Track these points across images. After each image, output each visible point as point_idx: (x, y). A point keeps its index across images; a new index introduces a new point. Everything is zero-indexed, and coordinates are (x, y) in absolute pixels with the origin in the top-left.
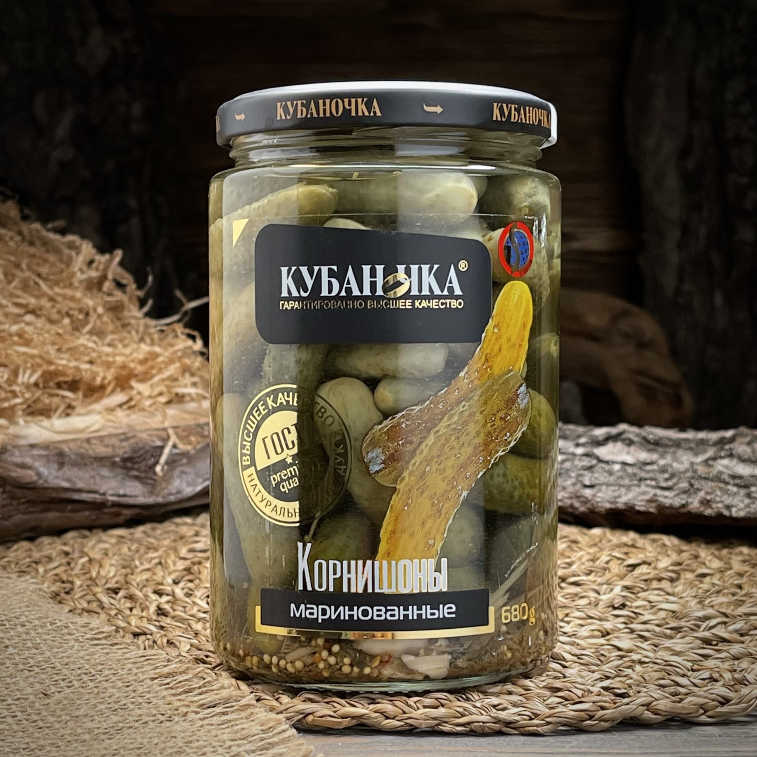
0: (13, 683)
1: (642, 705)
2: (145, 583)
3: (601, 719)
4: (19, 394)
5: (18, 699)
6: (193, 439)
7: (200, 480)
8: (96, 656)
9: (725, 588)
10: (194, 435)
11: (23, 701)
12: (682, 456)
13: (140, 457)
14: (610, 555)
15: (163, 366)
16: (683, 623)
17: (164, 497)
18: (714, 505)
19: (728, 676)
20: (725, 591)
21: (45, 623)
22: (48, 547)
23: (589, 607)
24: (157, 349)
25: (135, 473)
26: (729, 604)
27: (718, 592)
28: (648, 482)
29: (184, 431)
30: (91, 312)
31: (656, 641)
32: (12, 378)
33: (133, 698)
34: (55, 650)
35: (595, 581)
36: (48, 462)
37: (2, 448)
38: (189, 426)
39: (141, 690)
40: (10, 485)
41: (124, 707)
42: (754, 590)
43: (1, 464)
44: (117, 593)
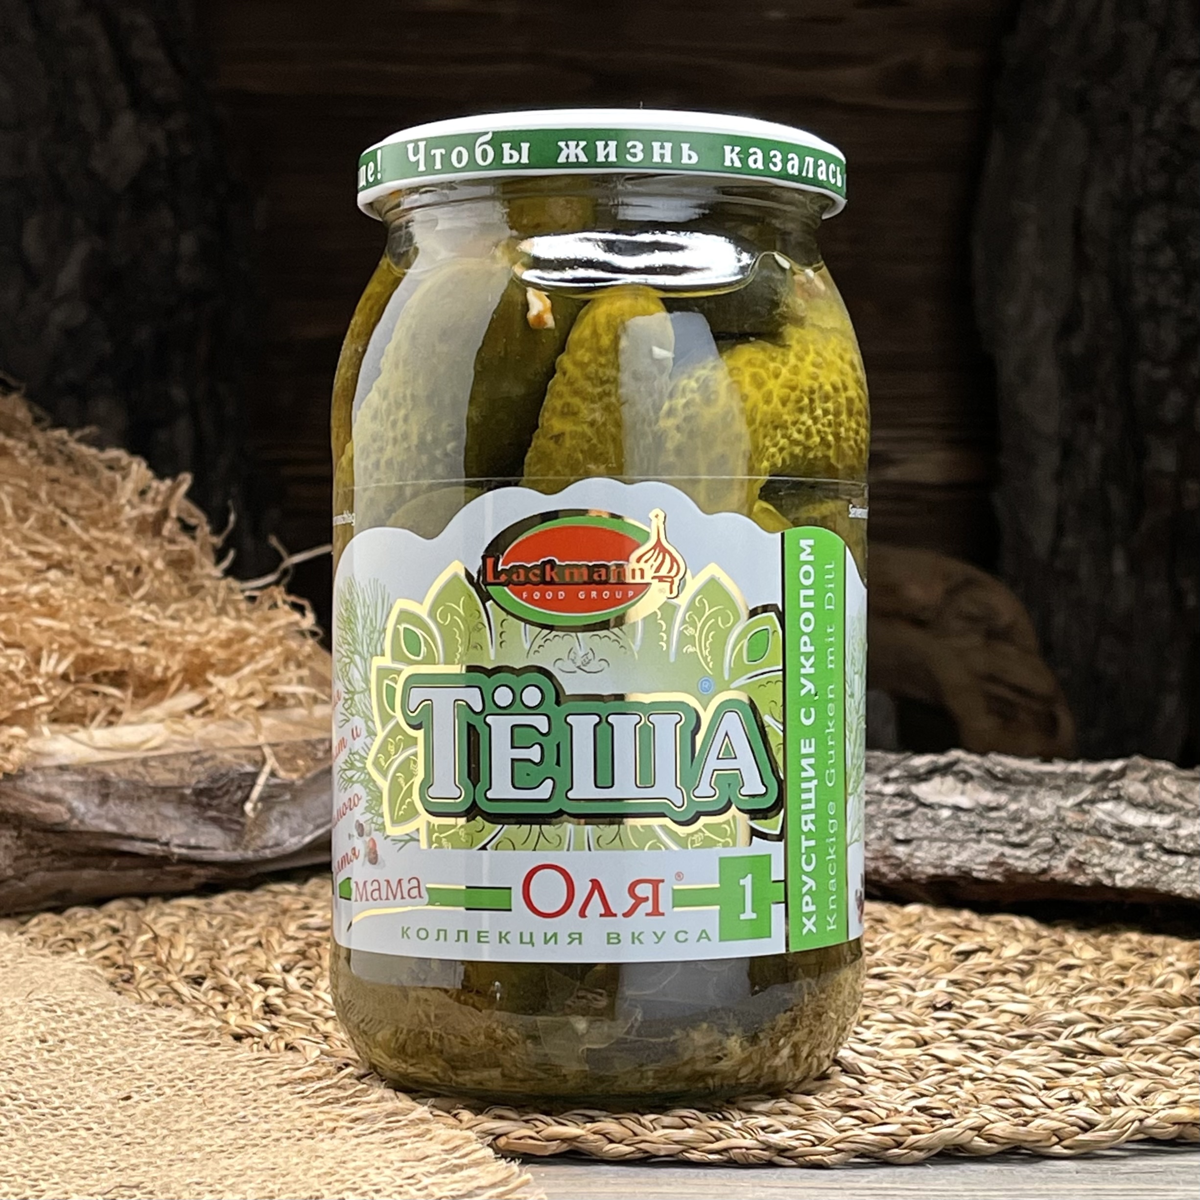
0: (82, 1088)
1: (972, 1129)
2: (241, 969)
3: (912, 1147)
4: (42, 690)
5: (89, 1108)
6: (301, 762)
7: (311, 827)
8: (192, 1058)
9: (1100, 985)
10: (303, 757)
11: (97, 1110)
12: (1044, 797)
13: (219, 789)
14: (932, 938)
15: (256, 650)
16: (1035, 1030)
17: (256, 851)
18: (1089, 870)
19: (1094, 1095)
20: (1100, 989)
21: (109, 1012)
22: (85, 921)
23: (899, 1007)
24: (247, 625)
25: (212, 813)
26: (1103, 1005)
27: (1089, 990)
28: (992, 836)
29: (287, 750)
30: (145, 567)
31: (994, 1051)
32: (32, 665)
33: (255, 1108)
34: (131, 1049)
35: (909, 974)
36: (85, 793)
37: (19, 770)
38: (295, 743)
39: (264, 1099)
40: (29, 826)
41: (244, 1120)
42: (1144, 988)
43: (16, 794)
44: (200, 984)
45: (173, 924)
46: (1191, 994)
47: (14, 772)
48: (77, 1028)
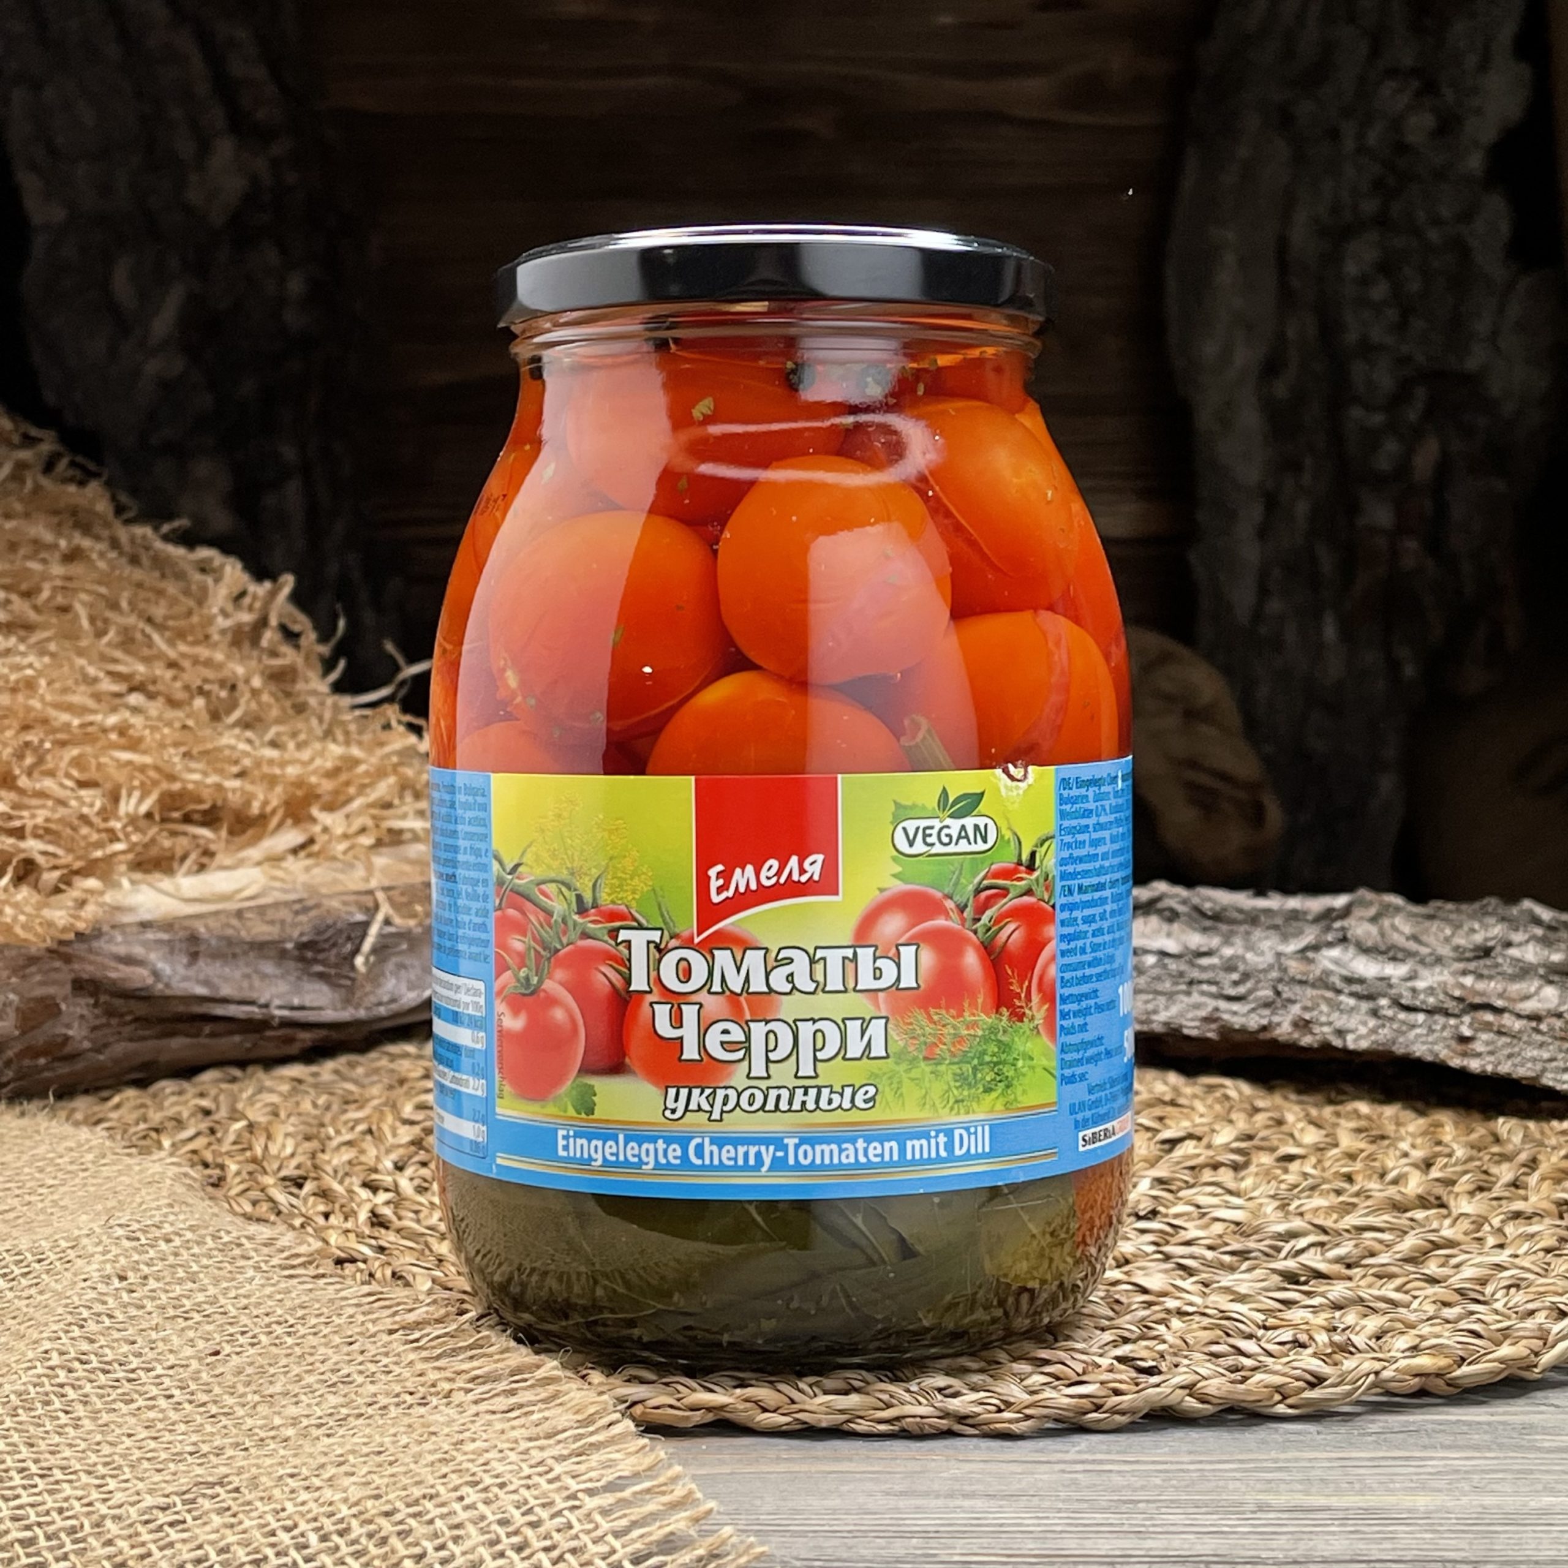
0: (164, 1340)
1: (1182, 1387)
2: (347, 1168)
3: (1114, 1412)
4: (121, 835)
5: (172, 1367)
6: (416, 908)
8: (293, 1295)
9: (1325, 1181)
11: (181, 1370)
12: (1261, 940)
13: (326, 940)
15: (367, 781)
16: (1251, 1244)
17: (367, 1009)
18: (1317, 1030)
19: (1322, 1338)
20: (1324, 1187)
22: (174, 1099)
24: (355, 751)
25: (319, 968)
26: (1329, 1210)
27: (1313, 1188)
28: (1205, 987)
29: (402, 894)
30: (240, 685)
31: (1207, 1276)
32: (108, 807)
33: (361, 1364)
34: (225, 1285)
36: (172, 952)
37: (94, 929)
38: (412, 886)
39: (372, 1350)
40: (106, 991)
41: (347, 1380)
42: (1374, 1185)
43: (92, 957)
44: (300, 1186)
45: (273, 1104)
46: (1429, 1194)
47: (87, 932)
48: (163, 1260)
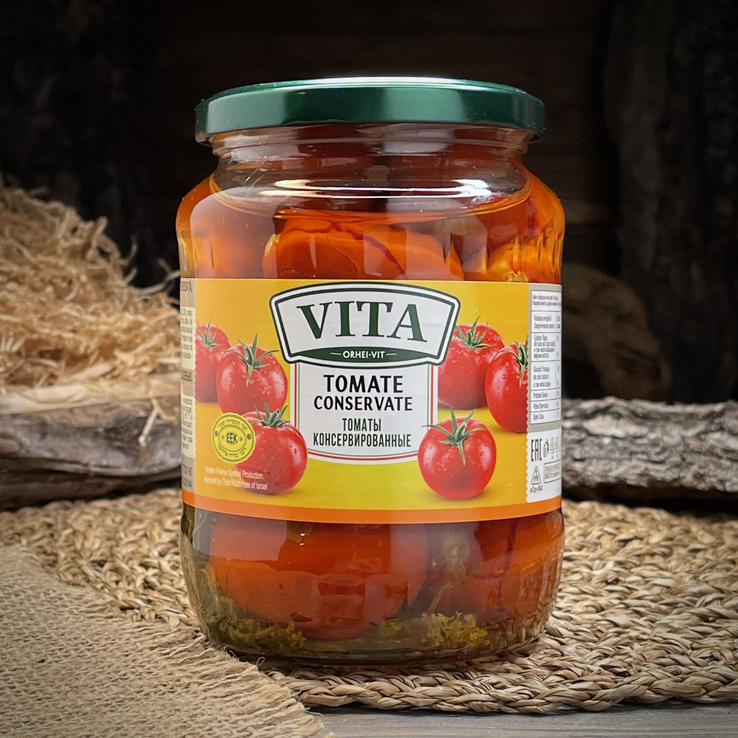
0: (10, 653)
1: (644, 685)
2: (131, 555)
3: (602, 699)
4: (1, 363)
5: (15, 670)
6: (177, 409)
8: (92, 627)
9: (719, 563)
11: (21, 671)
12: (671, 429)
13: (123, 427)
14: (601, 530)
15: (147, 335)
16: (679, 599)
17: (147, 468)
18: (708, 480)
19: (728, 654)
20: (719, 566)
21: (38, 593)
22: (31, 518)
23: (582, 582)
24: (141, 318)
25: (118, 444)
26: (724, 579)
28: (640, 456)
29: (168, 401)
30: (74, 280)
31: (652, 616)
33: (133, 667)
34: (50, 621)
35: (587, 557)
36: (30, 431)
38: (173, 397)
39: (140, 659)
41: (124, 678)
44: (102, 566)
45: (89, 521)
48: (13, 606)
